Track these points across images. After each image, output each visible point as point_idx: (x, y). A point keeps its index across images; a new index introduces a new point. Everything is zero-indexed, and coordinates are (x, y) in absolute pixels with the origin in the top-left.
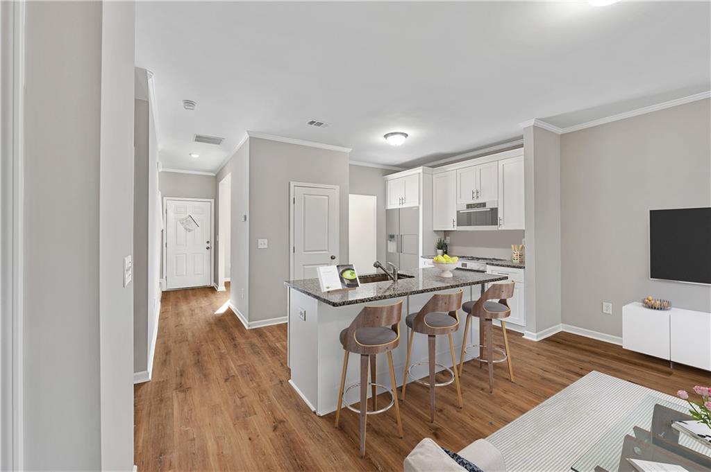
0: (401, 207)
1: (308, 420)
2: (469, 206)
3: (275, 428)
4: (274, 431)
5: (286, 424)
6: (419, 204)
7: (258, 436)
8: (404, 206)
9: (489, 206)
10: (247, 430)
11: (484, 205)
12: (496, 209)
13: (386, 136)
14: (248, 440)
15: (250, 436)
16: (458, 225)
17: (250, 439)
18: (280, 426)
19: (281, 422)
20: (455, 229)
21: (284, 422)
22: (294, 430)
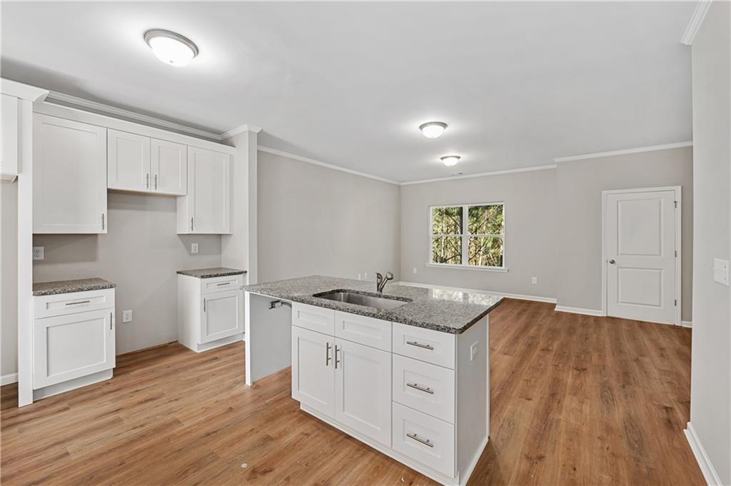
1: (503, 440)
3: (541, 458)
4: (544, 457)
5: (526, 453)
7: (564, 465)
10: (572, 480)
14: (577, 469)
15: (572, 471)
17: (575, 469)
18: (534, 456)
19: (528, 458)
21: (526, 456)
22: (524, 443)
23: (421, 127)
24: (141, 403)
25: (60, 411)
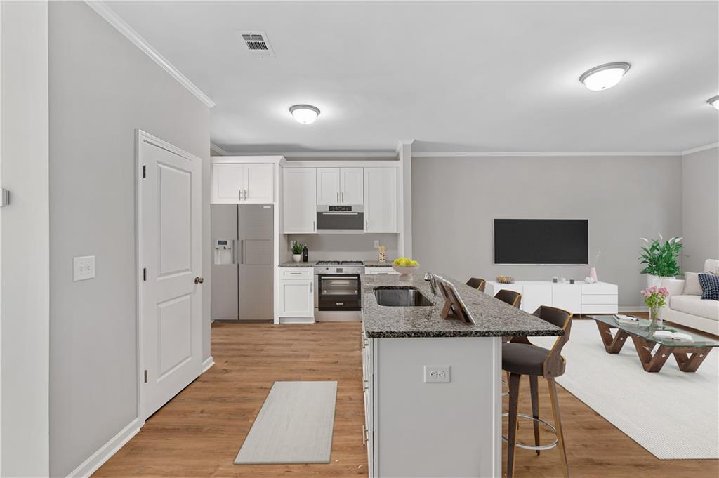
0: (241, 202)
2: (331, 208)
6: (274, 201)
8: (248, 202)
9: (355, 211)
11: (349, 208)
12: (363, 213)
13: (292, 109)
16: (318, 228)
20: (316, 232)
23: (582, 78)
24: (308, 340)
25: (281, 331)
